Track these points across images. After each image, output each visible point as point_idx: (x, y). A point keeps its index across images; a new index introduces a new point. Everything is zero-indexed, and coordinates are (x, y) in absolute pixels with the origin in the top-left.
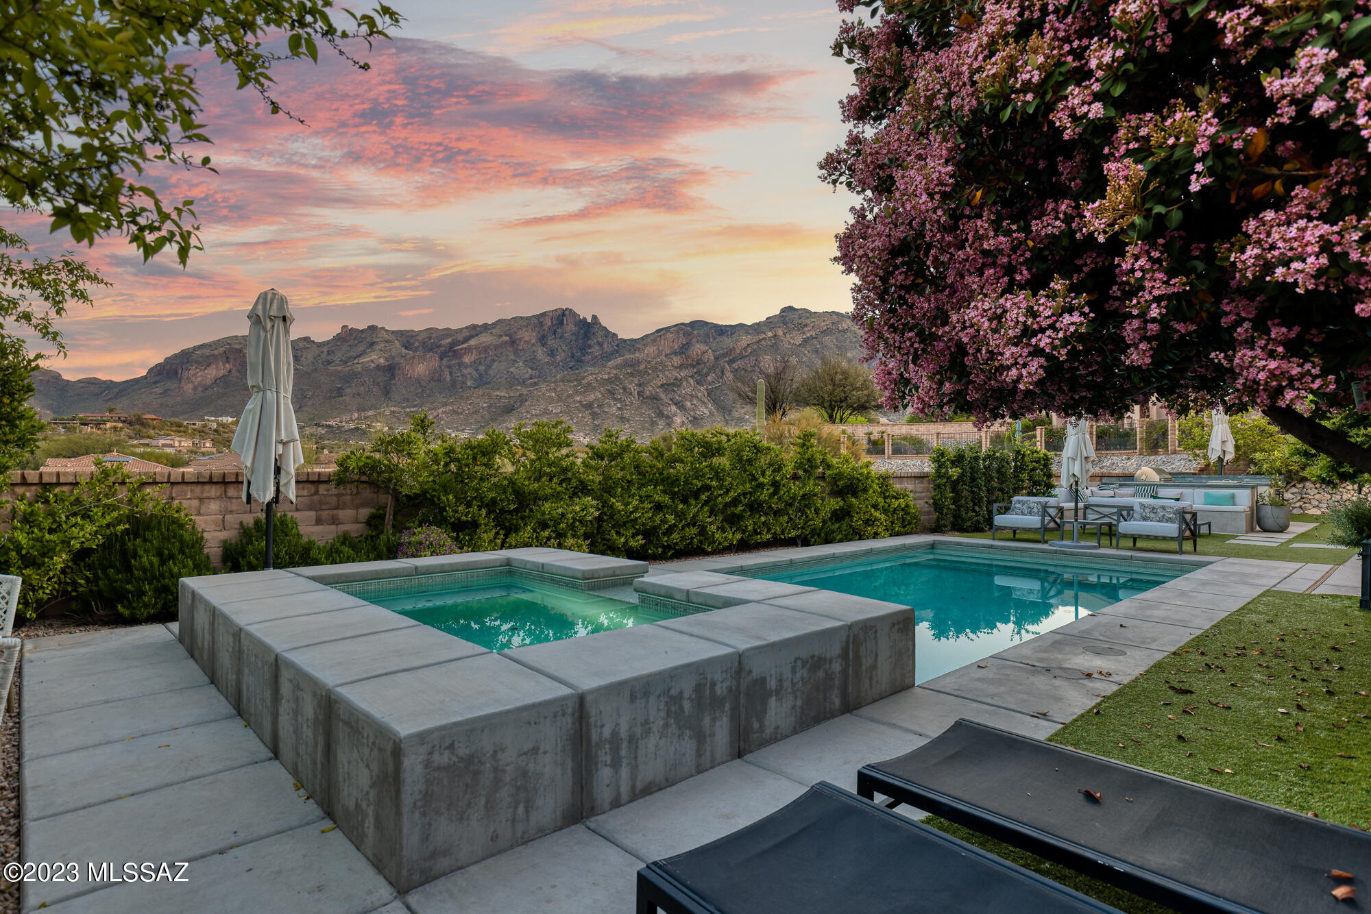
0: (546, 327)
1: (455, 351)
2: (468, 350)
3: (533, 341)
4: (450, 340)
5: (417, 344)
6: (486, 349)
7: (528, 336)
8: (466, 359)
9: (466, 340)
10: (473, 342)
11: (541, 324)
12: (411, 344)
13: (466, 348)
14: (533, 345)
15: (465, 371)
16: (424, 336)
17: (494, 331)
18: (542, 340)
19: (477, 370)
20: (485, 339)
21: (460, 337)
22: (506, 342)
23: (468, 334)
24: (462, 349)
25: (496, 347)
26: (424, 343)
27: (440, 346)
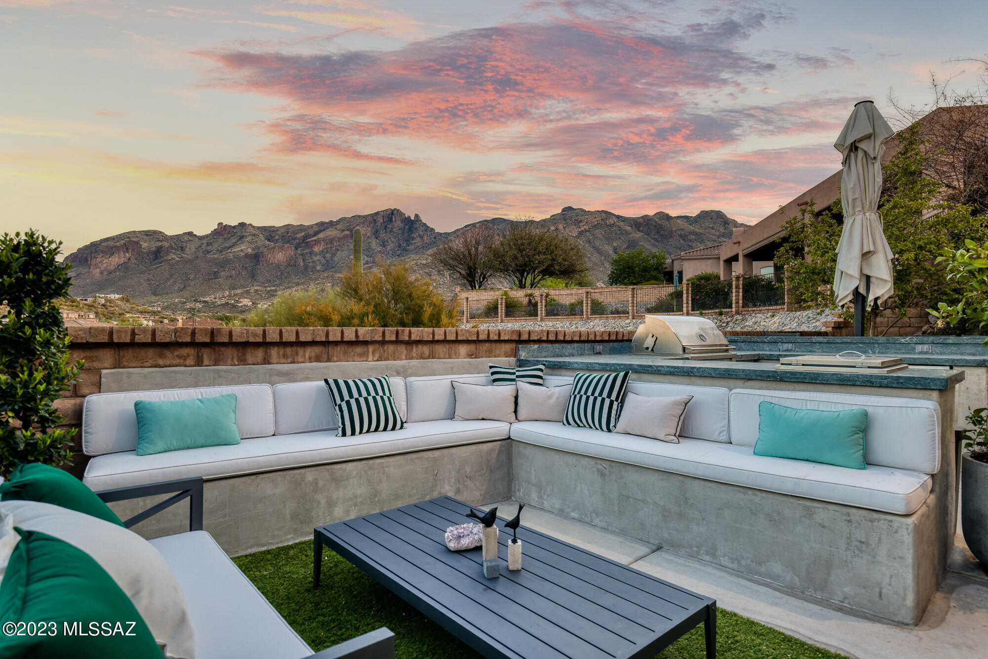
0: (379, 224)
1: (307, 243)
2: (317, 242)
3: (369, 234)
4: (303, 234)
5: (277, 237)
6: (331, 241)
7: (364, 230)
8: (316, 249)
9: (316, 234)
10: (321, 235)
11: (375, 221)
12: (272, 237)
13: (315, 241)
14: (368, 237)
15: (315, 259)
16: (282, 230)
17: (338, 227)
18: (376, 234)
19: (324, 257)
20: (330, 233)
21: (311, 232)
22: (346, 236)
23: (317, 229)
24: (312, 241)
25: (340, 239)
26: (283, 236)
27: (296, 238)
